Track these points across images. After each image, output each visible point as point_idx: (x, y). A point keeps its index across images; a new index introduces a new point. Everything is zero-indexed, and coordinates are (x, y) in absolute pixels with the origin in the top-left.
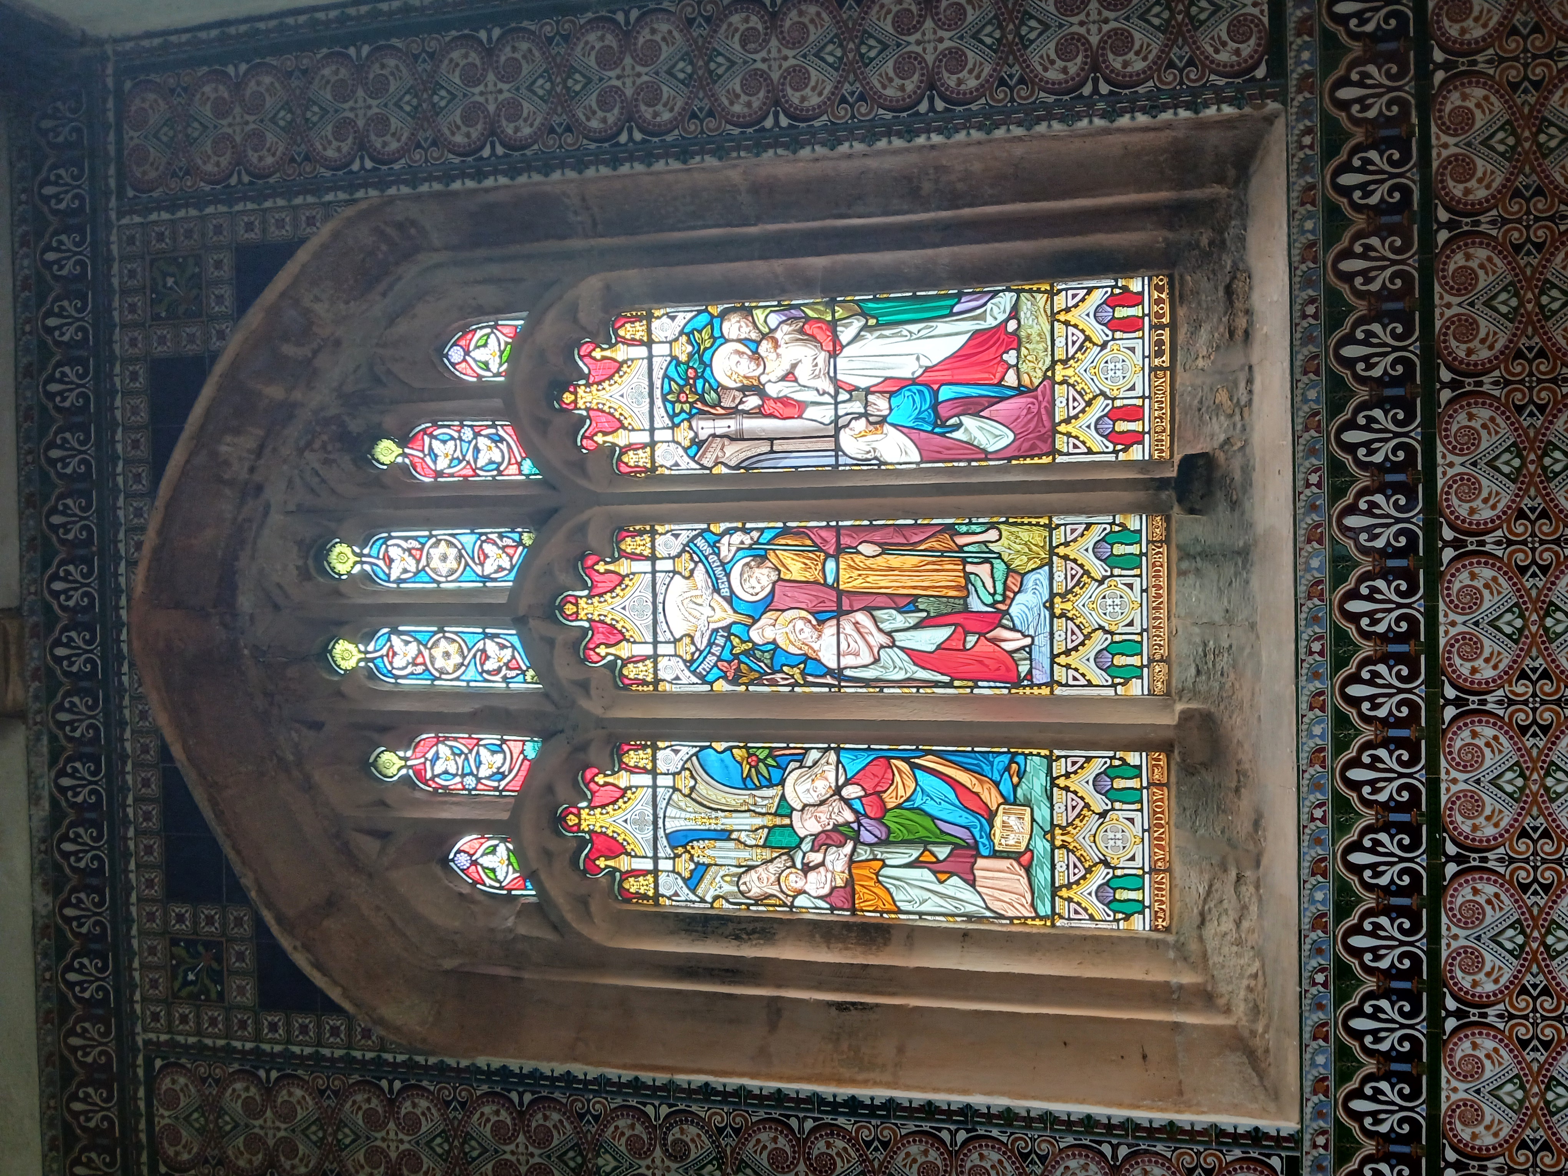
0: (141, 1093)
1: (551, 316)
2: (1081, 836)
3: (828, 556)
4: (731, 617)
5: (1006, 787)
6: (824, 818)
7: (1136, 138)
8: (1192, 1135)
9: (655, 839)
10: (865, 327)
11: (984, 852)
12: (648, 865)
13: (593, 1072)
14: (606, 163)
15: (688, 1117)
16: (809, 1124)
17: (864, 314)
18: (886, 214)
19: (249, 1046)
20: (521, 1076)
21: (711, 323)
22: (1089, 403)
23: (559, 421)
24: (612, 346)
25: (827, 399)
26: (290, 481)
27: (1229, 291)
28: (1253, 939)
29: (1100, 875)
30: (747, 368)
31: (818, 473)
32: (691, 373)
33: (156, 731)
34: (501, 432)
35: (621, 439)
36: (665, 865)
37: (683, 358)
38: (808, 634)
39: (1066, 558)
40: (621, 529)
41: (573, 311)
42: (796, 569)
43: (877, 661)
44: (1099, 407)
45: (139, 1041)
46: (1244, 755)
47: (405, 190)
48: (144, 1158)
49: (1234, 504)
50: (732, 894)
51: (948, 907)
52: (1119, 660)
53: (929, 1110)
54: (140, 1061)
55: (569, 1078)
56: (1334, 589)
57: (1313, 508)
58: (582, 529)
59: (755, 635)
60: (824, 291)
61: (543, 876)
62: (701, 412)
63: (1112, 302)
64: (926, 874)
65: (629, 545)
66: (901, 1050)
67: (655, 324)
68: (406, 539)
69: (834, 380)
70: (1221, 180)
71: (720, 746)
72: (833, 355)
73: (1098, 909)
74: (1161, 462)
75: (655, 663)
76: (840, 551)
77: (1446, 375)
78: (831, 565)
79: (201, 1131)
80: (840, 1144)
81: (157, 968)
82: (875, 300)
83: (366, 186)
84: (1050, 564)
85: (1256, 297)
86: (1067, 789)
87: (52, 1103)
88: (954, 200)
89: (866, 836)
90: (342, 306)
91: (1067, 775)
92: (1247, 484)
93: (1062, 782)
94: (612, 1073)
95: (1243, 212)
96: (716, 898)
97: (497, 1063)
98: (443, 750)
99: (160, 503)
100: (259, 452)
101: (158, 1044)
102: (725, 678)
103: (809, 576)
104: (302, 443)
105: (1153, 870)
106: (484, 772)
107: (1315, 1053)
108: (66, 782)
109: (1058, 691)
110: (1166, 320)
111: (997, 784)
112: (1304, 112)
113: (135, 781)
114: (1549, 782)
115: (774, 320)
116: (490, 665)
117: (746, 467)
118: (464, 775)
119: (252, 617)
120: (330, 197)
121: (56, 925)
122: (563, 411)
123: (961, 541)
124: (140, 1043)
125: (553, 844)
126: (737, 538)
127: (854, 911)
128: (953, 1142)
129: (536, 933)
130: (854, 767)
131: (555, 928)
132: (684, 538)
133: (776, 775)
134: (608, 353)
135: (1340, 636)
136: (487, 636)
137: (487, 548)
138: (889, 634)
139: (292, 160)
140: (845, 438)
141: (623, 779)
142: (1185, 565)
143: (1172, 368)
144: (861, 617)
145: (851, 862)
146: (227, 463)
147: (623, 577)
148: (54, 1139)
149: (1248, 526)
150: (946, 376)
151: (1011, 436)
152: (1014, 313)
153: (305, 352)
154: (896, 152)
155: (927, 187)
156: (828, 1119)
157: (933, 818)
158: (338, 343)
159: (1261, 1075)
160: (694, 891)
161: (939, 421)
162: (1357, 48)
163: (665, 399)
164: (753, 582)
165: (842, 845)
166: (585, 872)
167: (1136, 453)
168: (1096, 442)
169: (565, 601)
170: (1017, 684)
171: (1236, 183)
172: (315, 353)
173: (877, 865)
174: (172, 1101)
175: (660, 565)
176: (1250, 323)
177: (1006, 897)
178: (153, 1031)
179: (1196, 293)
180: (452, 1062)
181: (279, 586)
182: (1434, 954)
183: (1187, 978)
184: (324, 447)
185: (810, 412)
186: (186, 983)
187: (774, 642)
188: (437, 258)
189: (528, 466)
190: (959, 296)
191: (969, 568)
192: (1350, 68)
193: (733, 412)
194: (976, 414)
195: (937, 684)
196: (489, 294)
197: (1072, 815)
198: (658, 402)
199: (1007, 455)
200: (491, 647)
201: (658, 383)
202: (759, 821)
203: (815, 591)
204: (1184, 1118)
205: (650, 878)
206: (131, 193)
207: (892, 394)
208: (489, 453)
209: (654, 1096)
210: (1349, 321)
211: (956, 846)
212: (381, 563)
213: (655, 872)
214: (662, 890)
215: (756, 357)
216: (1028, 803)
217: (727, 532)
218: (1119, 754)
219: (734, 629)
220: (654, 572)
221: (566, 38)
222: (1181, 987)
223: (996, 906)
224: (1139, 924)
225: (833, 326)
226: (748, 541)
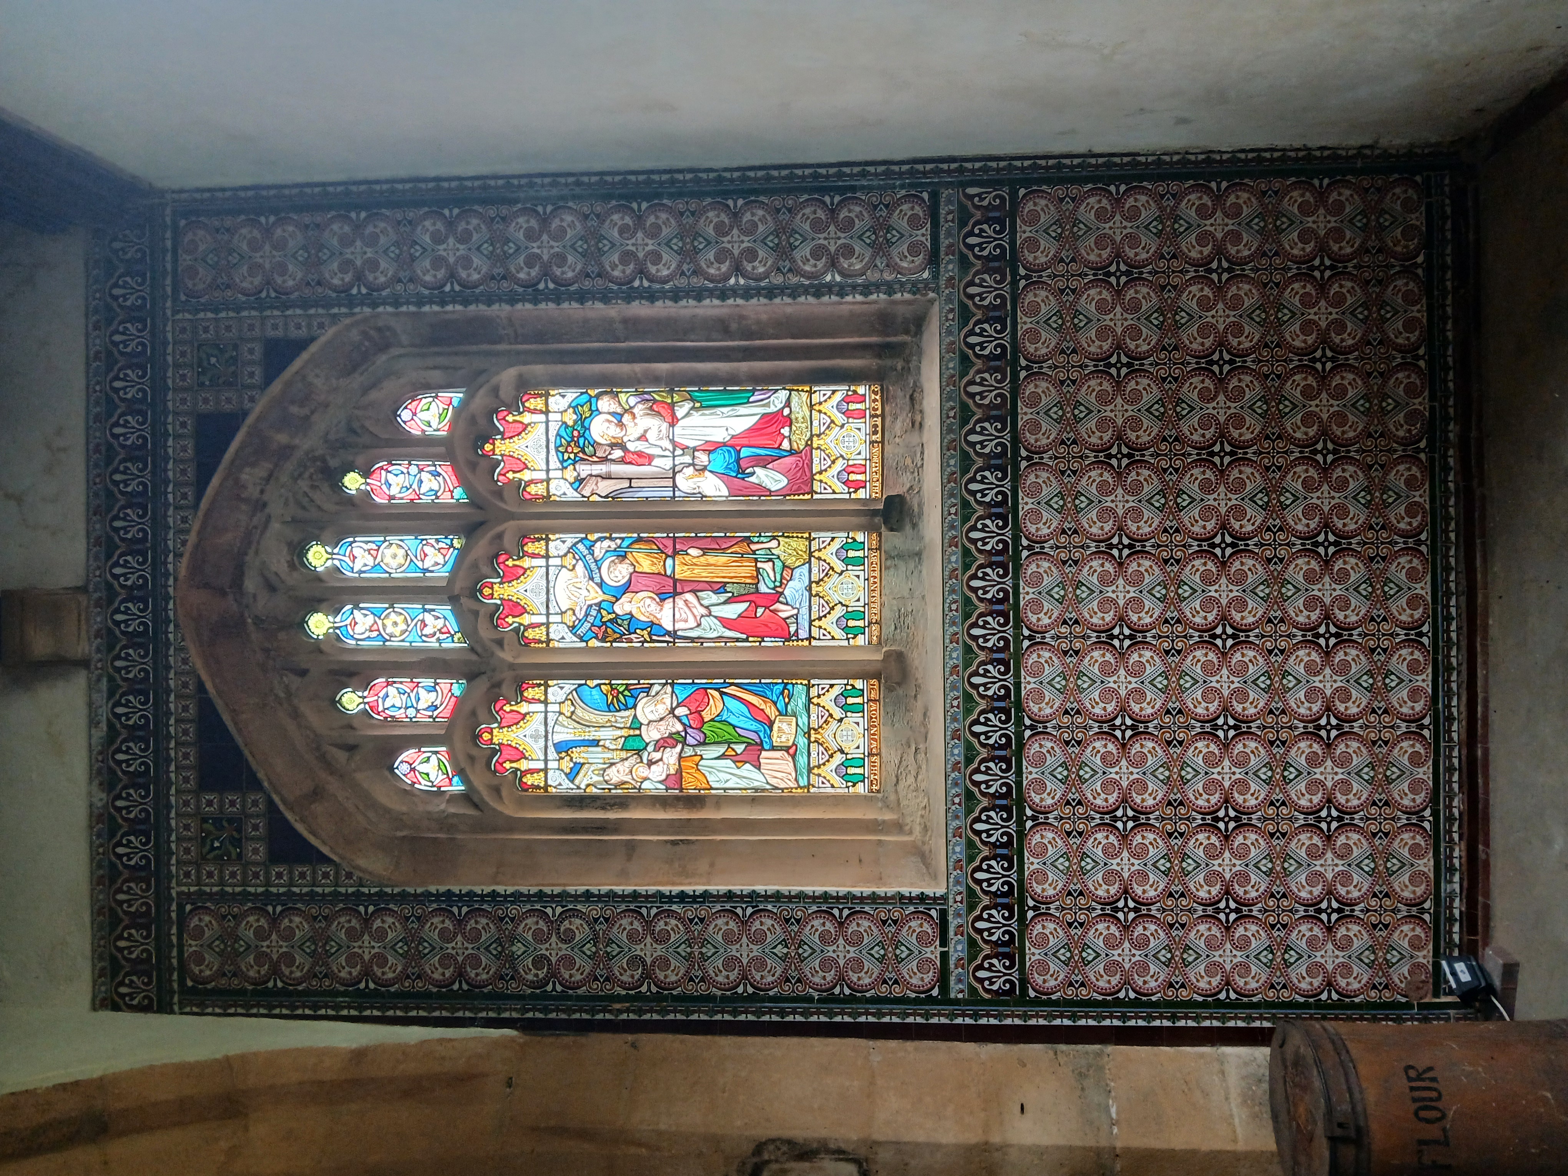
0: (174, 930)
1: (482, 392)
2: (827, 734)
3: (667, 556)
4: (600, 597)
5: (781, 705)
6: (662, 728)
7: (856, 307)
8: (886, 899)
9: (546, 747)
10: (693, 408)
11: (766, 747)
12: (541, 765)
13: (510, 890)
14: (530, 301)
15: (576, 913)
16: (654, 911)
17: (692, 400)
18: (708, 340)
19: (260, 890)
20: (460, 896)
21: (590, 401)
22: (833, 462)
23: (483, 463)
24: (520, 413)
25: (667, 453)
26: (287, 499)
27: (912, 398)
28: (923, 786)
29: (838, 758)
30: (614, 431)
31: (662, 501)
32: (576, 433)
33: (193, 672)
34: (439, 469)
35: (526, 476)
36: (552, 765)
37: (570, 423)
38: (654, 607)
39: (819, 559)
40: (525, 537)
41: (495, 391)
42: (646, 565)
43: (699, 625)
44: (840, 465)
45: (174, 893)
46: (919, 676)
47: (389, 309)
48: (175, 976)
49: (914, 526)
50: (599, 782)
51: (743, 784)
52: (851, 623)
53: (730, 896)
54: (174, 907)
55: (494, 894)
56: (964, 573)
57: (952, 527)
58: (500, 536)
59: (618, 609)
60: (667, 385)
61: (468, 771)
62: (582, 459)
63: (847, 400)
64: (728, 763)
65: (530, 548)
66: (712, 865)
67: (551, 400)
68: (367, 542)
69: (673, 441)
70: (907, 332)
71: (592, 683)
72: (672, 425)
73: (836, 780)
74: (876, 499)
75: (548, 628)
76: (675, 553)
77: (1024, 453)
78: (669, 562)
79: (221, 954)
80: (673, 922)
81: (190, 839)
82: (700, 391)
83: (362, 304)
84: (810, 562)
85: (925, 402)
86: (818, 705)
87: (102, 943)
88: (748, 335)
89: (690, 740)
90: (334, 381)
91: (819, 696)
92: (921, 514)
93: (815, 701)
94: (524, 890)
95: (920, 353)
96: (588, 785)
97: (443, 889)
98: (391, 690)
99: (201, 513)
100: (268, 479)
101: (189, 894)
102: (596, 638)
103: (655, 570)
104: (296, 474)
105: (870, 754)
106: (422, 705)
107: (955, 845)
108: (120, 710)
109: (814, 643)
110: (879, 412)
111: (775, 703)
112: (949, 300)
113: (176, 708)
114: (1079, 682)
115: (633, 401)
116: (427, 631)
117: (613, 498)
118: (407, 708)
119: (255, 596)
120: (335, 310)
121: (110, 814)
122: (484, 455)
123: (754, 547)
124: (174, 895)
125: (475, 752)
126: (606, 543)
127: (681, 790)
128: (744, 915)
129: (462, 811)
130: (682, 695)
131: (476, 806)
132: (569, 543)
133: (631, 702)
134: (517, 418)
135: (967, 601)
136: (425, 610)
137: (427, 549)
138: (707, 607)
139: (308, 284)
140: (679, 477)
141: (524, 708)
142: (889, 563)
143: (882, 442)
144: (689, 597)
145: (680, 757)
146: (244, 487)
147: (525, 570)
148: (103, 969)
149: (921, 538)
150: (745, 441)
151: (785, 481)
152: (788, 404)
153: (306, 411)
154: (714, 307)
155: (734, 326)
156: (666, 907)
157: (734, 727)
158: (327, 406)
159: (927, 865)
160: (572, 781)
161: (741, 470)
162: (978, 264)
163: (557, 450)
164: (617, 573)
165: (674, 747)
166: (495, 771)
167: (861, 494)
168: (839, 487)
169: (484, 586)
170: (789, 639)
171: (916, 335)
172: (312, 412)
173: (697, 758)
174: (198, 934)
175: (552, 561)
176: (922, 418)
177: (779, 775)
178: (185, 885)
179: (894, 397)
180: (411, 890)
181: (276, 574)
182: (1019, 784)
183: (888, 816)
184: (311, 477)
185: (656, 462)
186: (213, 849)
187: (630, 614)
188: (402, 351)
189: (459, 493)
190: (754, 391)
191: (759, 565)
192: (975, 275)
193: (604, 460)
194: (765, 467)
195: (738, 640)
196: (436, 376)
197: (821, 721)
198: (553, 452)
199: (784, 493)
200: (428, 618)
201: (552, 439)
202: (619, 733)
203: (658, 579)
204: (881, 891)
205: (542, 774)
206: (183, 298)
207: (710, 452)
208: (429, 483)
209: (553, 901)
210: (972, 422)
211: (749, 744)
212: (347, 559)
213: (546, 770)
214: (550, 782)
215: (621, 424)
216: (794, 715)
217: (599, 539)
218: (851, 682)
219: (604, 605)
220: (547, 567)
221: (504, 219)
222: (884, 822)
223: (773, 782)
224: (860, 789)
225: (672, 406)
226: (613, 546)
